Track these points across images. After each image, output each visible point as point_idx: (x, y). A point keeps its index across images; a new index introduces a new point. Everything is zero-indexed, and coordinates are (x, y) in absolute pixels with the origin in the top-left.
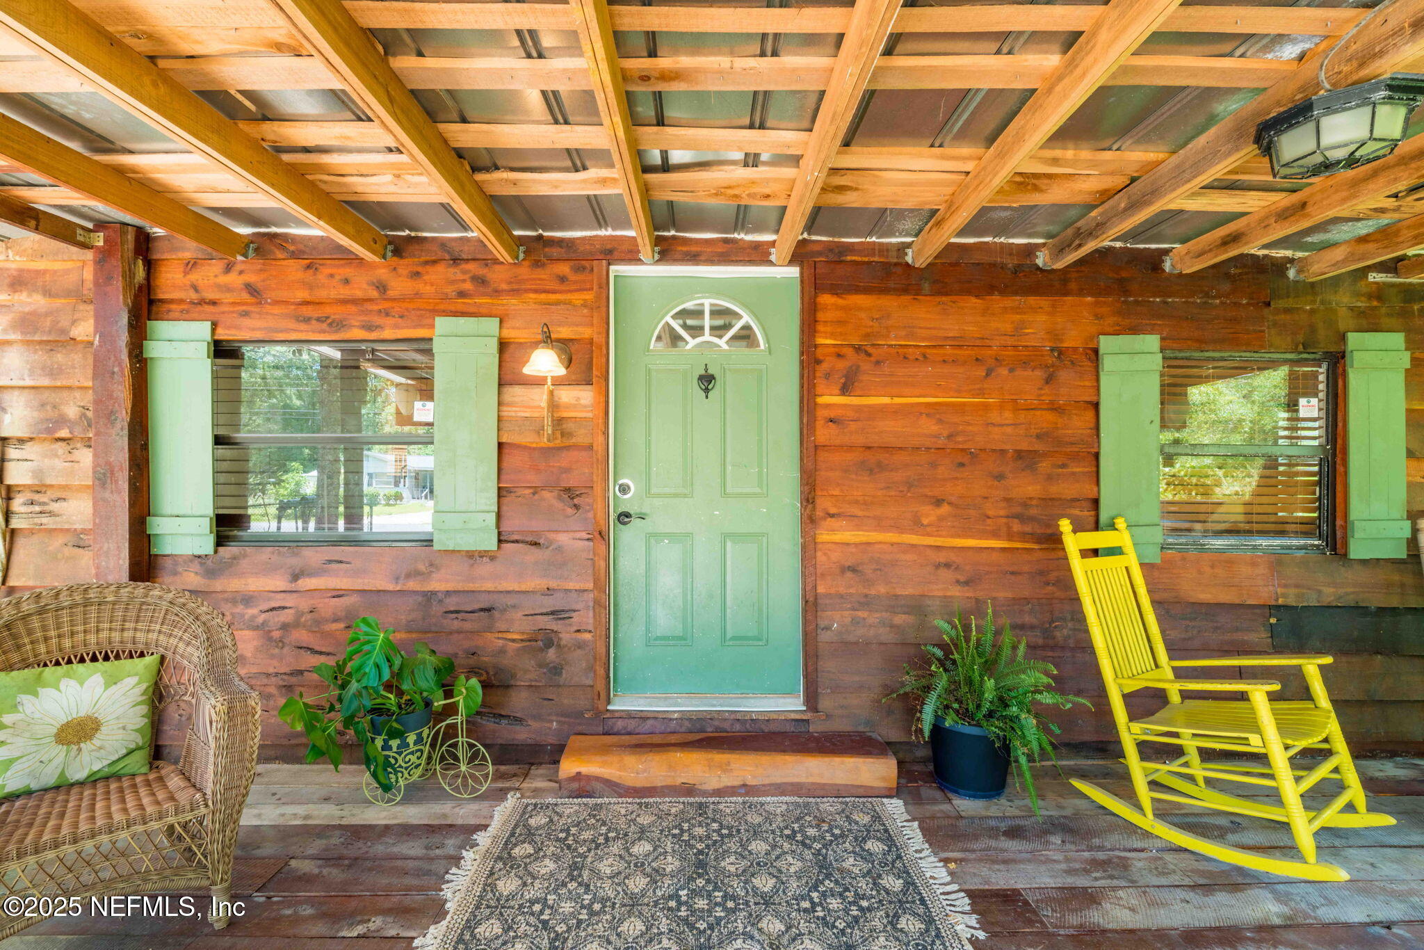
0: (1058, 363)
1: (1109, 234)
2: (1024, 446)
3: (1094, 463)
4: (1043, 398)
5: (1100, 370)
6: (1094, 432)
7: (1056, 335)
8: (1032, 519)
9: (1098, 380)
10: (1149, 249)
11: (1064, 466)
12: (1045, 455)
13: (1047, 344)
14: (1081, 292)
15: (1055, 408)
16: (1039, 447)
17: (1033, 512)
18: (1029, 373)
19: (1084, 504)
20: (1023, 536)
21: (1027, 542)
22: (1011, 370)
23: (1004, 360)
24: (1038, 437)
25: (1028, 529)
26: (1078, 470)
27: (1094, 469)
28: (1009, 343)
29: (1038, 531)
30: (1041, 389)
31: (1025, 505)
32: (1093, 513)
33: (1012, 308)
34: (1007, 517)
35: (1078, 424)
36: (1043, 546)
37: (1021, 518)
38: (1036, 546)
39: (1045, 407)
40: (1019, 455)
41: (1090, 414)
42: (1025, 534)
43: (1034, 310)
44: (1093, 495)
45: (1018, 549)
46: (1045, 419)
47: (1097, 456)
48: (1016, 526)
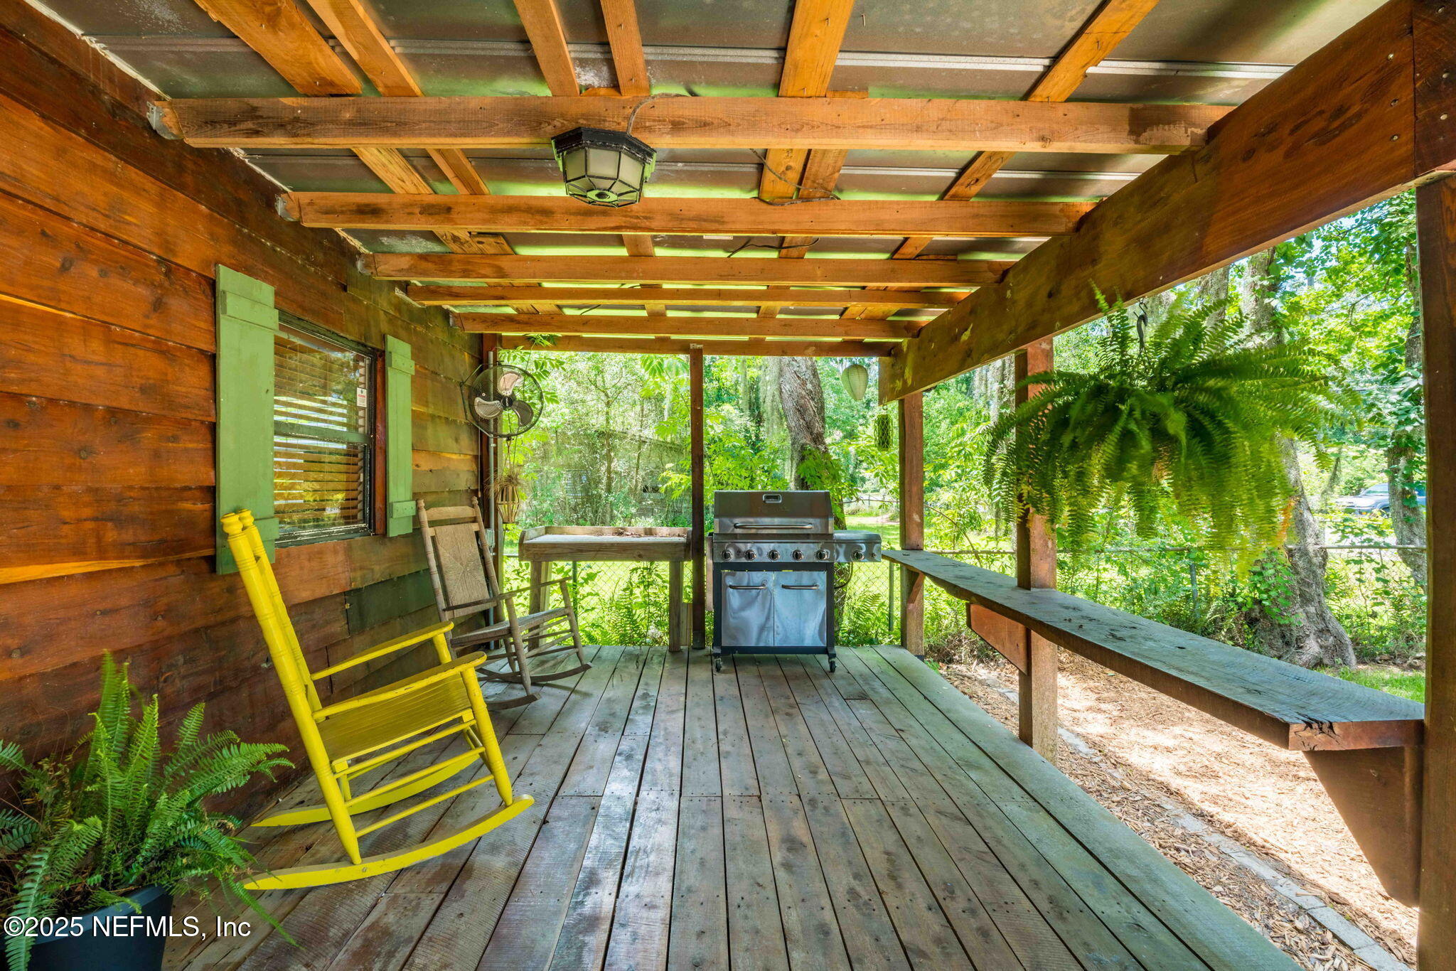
0: (166, 284)
1: (316, 141)
2: (124, 403)
3: (209, 437)
4: (150, 331)
5: (219, 311)
6: (210, 394)
7: (167, 242)
8: (132, 519)
9: (215, 322)
10: (263, 177)
11: (175, 439)
12: (149, 420)
13: (156, 251)
14: (196, 195)
15: (161, 349)
16: (144, 407)
17: (136, 508)
18: (127, 286)
19: (197, 494)
20: (121, 550)
21: (128, 557)
22: (103, 273)
23: (90, 252)
24: (143, 390)
25: (128, 536)
26: (191, 446)
27: (209, 445)
28: (102, 226)
29: (143, 538)
30: (147, 317)
31: (120, 499)
32: (207, 506)
33: (105, 171)
34: (95, 519)
35: (190, 381)
36: (150, 561)
37: (119, 521)
38: (138, 563)
39: (149, 345)
40: (114, 414)
41: (204, 370)
42: (124, 545)
43: (138, 191)
44: (209, 482)
45: (110, 571)
46: (150, 365)
47: (213, 428)
48: (111, 535)
